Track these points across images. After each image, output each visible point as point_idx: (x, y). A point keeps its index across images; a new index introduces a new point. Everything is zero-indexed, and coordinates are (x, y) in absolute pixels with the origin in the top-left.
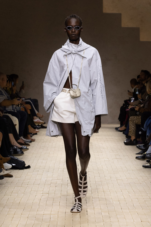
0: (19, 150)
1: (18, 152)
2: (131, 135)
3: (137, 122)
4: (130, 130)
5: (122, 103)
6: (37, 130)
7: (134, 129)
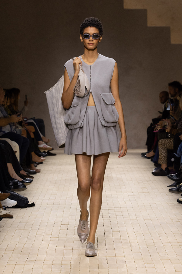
0: (20, 184)
1: (20, 186)
2: (161, 163)
3: (168, 146)
4: (161, 156)
5: (149, 122)
6: (42, 158)
7: (165, 155)
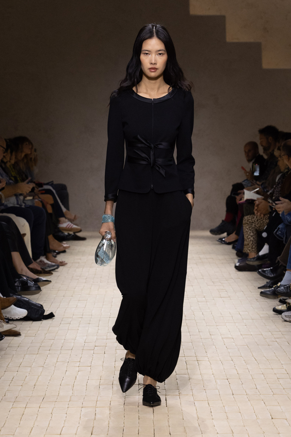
0: (31, 284)
2: (248, 251)
3: (258, 226)
4: (246, 241)
7: (254, 238)
